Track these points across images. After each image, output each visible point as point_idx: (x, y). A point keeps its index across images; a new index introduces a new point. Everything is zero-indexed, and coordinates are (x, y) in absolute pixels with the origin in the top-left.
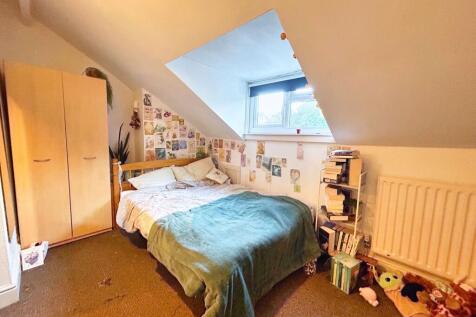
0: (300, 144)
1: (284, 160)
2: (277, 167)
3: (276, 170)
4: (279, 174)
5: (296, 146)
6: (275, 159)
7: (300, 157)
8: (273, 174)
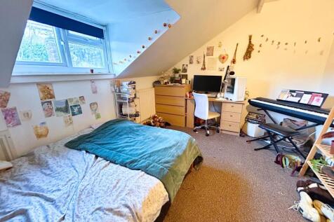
0: (92, 81)
1: (82, 98)
2: (76, 106)
3: (76, 110)
4: (80, 112)
5: (90, 83)
6: (71, 100)
7: (95, 92)
8: (74, 114)
